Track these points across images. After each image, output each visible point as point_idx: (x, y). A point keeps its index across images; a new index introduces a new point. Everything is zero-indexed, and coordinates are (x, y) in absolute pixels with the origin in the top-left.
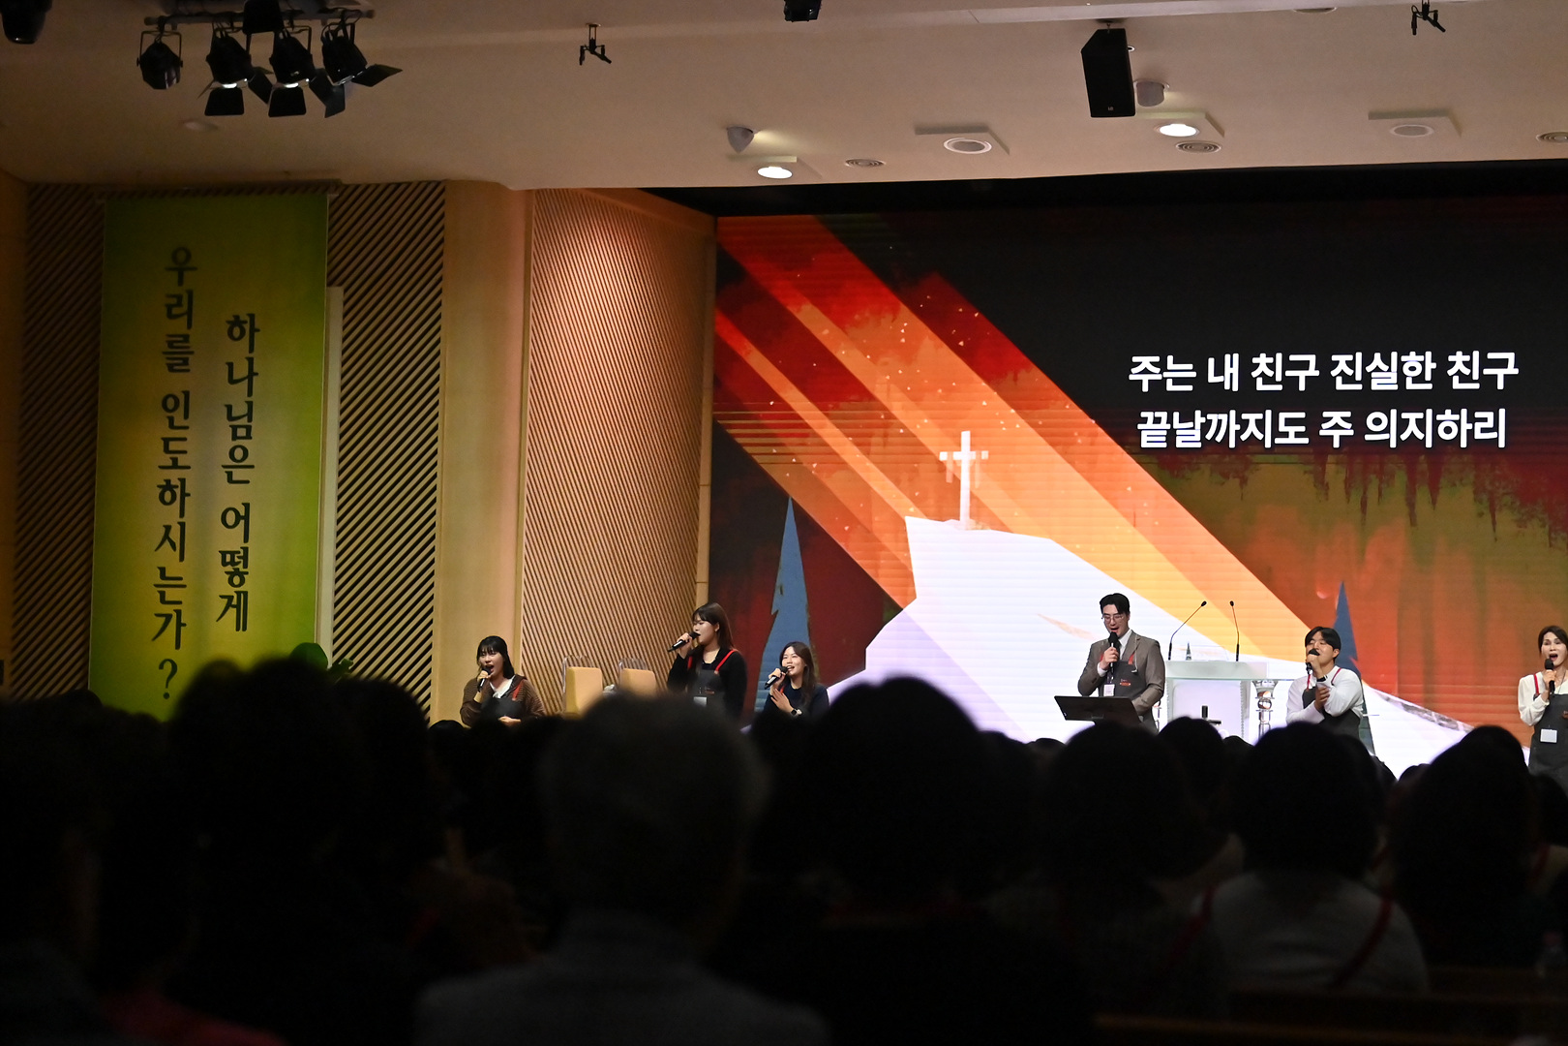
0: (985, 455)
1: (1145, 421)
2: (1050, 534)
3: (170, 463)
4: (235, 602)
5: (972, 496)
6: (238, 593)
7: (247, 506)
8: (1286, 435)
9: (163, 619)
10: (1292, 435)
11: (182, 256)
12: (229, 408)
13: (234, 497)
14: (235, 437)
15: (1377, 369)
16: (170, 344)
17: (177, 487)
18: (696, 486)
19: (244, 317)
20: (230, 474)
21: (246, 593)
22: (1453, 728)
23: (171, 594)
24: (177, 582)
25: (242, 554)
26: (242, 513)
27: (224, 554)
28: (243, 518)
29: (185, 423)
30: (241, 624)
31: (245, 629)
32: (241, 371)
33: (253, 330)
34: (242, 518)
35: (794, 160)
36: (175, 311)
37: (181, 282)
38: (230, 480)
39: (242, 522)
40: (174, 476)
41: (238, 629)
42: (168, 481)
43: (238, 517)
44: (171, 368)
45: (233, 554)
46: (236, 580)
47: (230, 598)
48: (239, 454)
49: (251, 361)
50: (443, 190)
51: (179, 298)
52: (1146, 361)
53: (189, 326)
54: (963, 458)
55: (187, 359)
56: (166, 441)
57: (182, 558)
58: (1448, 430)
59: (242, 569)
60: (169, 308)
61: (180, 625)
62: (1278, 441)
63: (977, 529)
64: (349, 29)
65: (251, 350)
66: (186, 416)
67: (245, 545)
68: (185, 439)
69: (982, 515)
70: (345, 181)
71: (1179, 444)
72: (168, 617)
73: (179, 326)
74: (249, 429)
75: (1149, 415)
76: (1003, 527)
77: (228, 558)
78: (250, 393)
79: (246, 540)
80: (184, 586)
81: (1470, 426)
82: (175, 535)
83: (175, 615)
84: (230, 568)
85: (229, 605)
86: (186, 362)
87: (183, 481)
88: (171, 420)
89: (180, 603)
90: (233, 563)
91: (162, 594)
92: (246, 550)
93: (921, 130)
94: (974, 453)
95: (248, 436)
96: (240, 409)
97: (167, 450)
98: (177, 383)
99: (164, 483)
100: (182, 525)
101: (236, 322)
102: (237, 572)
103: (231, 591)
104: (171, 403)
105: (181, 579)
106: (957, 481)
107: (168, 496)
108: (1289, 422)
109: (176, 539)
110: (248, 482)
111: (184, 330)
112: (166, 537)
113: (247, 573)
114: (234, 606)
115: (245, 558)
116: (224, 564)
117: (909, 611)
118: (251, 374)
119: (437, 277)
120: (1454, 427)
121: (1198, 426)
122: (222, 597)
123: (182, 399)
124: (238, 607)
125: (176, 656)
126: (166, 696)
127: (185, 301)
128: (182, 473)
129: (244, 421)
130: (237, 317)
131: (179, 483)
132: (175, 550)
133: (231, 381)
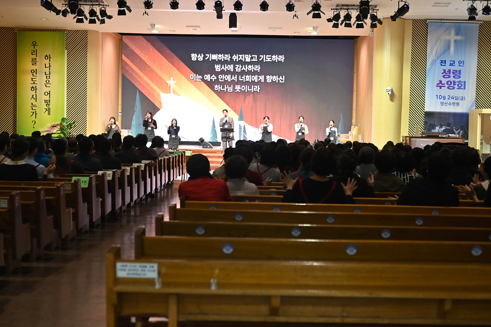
2: (187, 96)
3: (33, 83)
4: (48, 110)
5: (173, 89)
6: (48, 108)
7: (50, 91)
9: (32, 113)
11: (34, 43)
12: (45, 72)
13: (47, 90)
14: (47, 78)
16: (32, 60)
18: (119, 86)
20: (46, 85)
21: (50, 108)
23: (34, 108)
24: (35, 106)
26: (49, 93)
27: (45, 100)
28: (49, 94)
29: (36, 75)
30: (49, 114)
32: (48, 65)
33: (50, 58)
35: (160, 30)
36: (33, 53)
37: (34, 48)
38: (46, 86)
40: (34, 85)
41: (48, 115)
42: (33, 86)
43: (48, 94)
44: (33, 64)
45: (47, 100)
46: (48, 105)
47: (47, 109)
48: (48, 81)
49: (50, 64)
50: (87, 32)
51: (34, 51)
53: (36, 57)
54: (171, 82)
56: (32, 79)
57: (36, 101)
60: (32, 53)
61: (36, 114)
63: (174, 95)
64: (105, 8)
65: (50, 62)
66: (36, 74)
68: (36, 78)
69: (175, 93)
70: (69, 29)
72: (34, 112)
73: (34, 56)
74: (50, 77)
76: (179, 95)
77: (46, 101)
78: (50, 70)
79: (50, 98)
80: (37, 107)
82: (34, 97)
84: (46, 103)
86: (36, 63)
87: (36, 86)
88: (33, 74)
89: (36, 110)
90: (47, 102)
91: (32, 108)
92: (50, 100)
93: (187, 26)
94: (174, 81)
95: (50, 78)
96: (48, 73)
97: (32, 80)
98: (34, 67)
100: (36, 95)
101: (46, 56)
103: (47, 108)
104: (33, 71)
106: (170, 86)
107: (33, 89)
109: (35, 98)
110: (50, 87)
111: (36, 58)
112: (33, 97)
113: (50, 104)
115: (50, 101)
116: (45, 102)
117: (161, 110)
118: (50, 66)
119: (86, 48)
122: (45, 109)
123: (35, 70)
124: (48, 111)
125: (35, 120)
126: (34, 127)
127: (35, 52)
128: (36, 85)
129: (49, 75)
130: (47, 55)
131: (35, 87)
132: (34, 99)
133: (46, 67)
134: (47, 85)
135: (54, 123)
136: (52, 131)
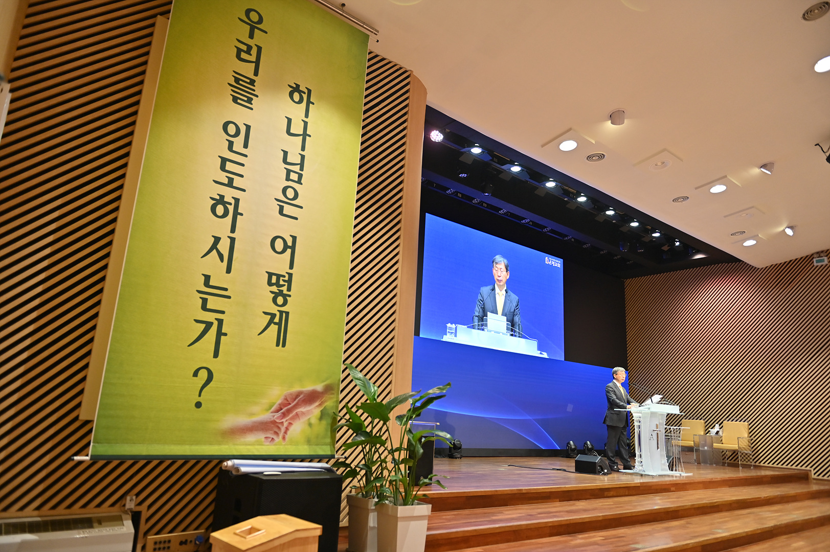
3: (226, 182)
4: (277, 320)
6: (281, 312)
9: (203, 326)
12: (285, 153)
13: (286, 228)
14: (288, 179)
16: (237, 80)
17: (230, 204)
19: (303, 88)
20: (281, 208)
21: (287, 313)
23: (212, 303)
24: (222, 292)
25: (286, 278)
26: (290, 244)
27: (270, 275)
28: (291, 247)
29: (244, 151)
30: (281, 341)
31: (284, 346)
32: (297, 128)
33: (309, 102)
34: (289, 247)
36: (244, 56)
37: (251, 36)
38: (281, 212)
39: (289, 251)
40: (228, 194)
41: (278, 345)
42: (222, 197)
43: (286, 247)
44: (235, 100)
45: (279, 276)
46: (280, 300)
47: (273, 316)
48: (290, 193)
49: (306, 123)
51: (250, 48)
53: (256, 74)
55: (252, 99)
56: (224, 161)
57: (229, 270)
59: (285, 292)
60: (239, 51)
61: (220, 334)
65: (307, 116)
66: (246, 146)
67: (290, 271)
68: (243, 165)
72: (209, 325)
73: (247, 70)
74: (300, 176)
77: (274, 280)
78: (303, 149)
79: (291, 267)
80: (229, 297)
82: (224, 247)
83: (216, 323)
84: (275, 289)
85: (271, 321)
86: (250, 101)
87: (237, 201)
88: (231, 144)
89: (223, 312)
91: (205, 301)
92: (290, 275)
96: (294, 158)
97: (223, 168)
98: (240, 115)
99: (218, 197)
100: (233, 240)
101: (297, 89)
102: (281, 293)
103: (274, 309)
104: (232, 129)
105: (226, 290)
107: (220, 210)
109: (225, 252)
110: (296, 219)
111: (252, 77)
112: (214, 246)
113: (290, 296)
114: (275, 324)
115: (289, 282)
116: (270, 283)
118: (305, 134)
122: (265, 313)
123: (243, 130)
124: (279, 324)
125: (213, 365)
126: (198, 405)
127: (254, 51)
128: (237, 194)
129: (297, 169)
130: (298, 86)
131: (233, 201)
132: (222, 260)
133: (289, 133)
134: (288, 209)
135: (296, 389)
136: (286, 424)
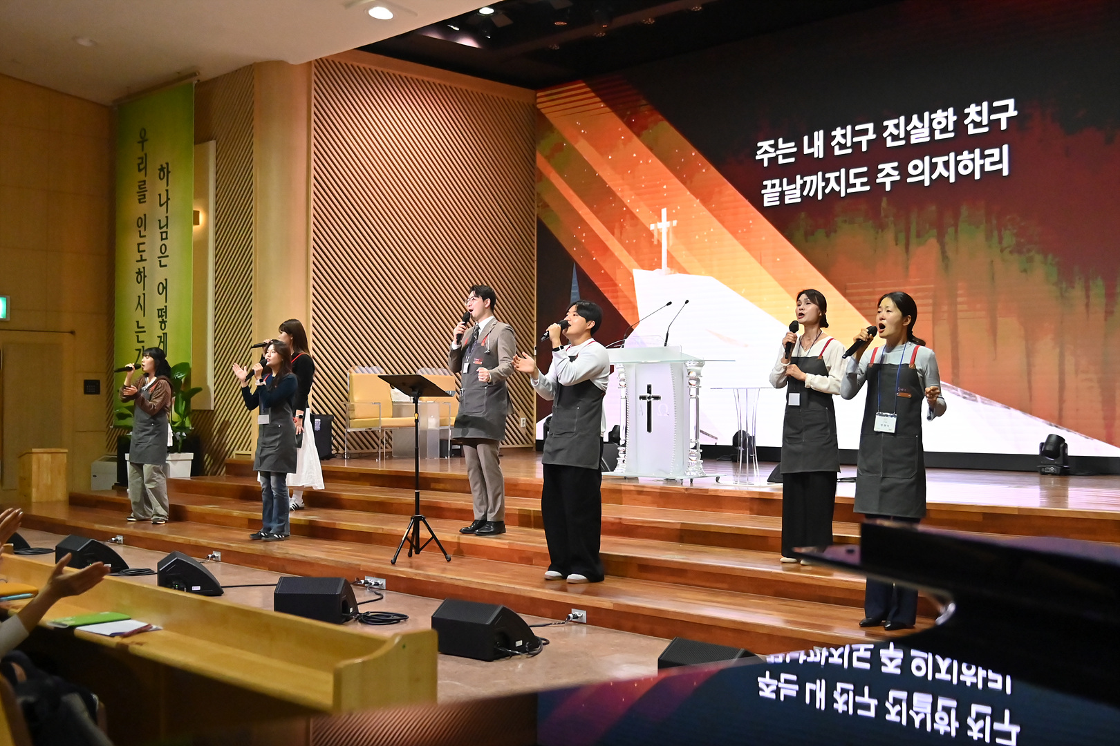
0: (675, 223)
1: (765, 187)
2: (710, 273)
3: (140, 258)
4: (162, 340)
5: (668, 252)
6: (164, 334)
7: (167, 280)
8: (854, 185)
10: (858, 185)
11: (143, 134)
12: (160, 221)
13: (163, 275)
14: (162, 239)
15: (915, 128)
16: (140, 188)
17: (142, 272)
19: (165, 166)
20: (160, 262)
21: (166, 334)
22: (973, 400)
23: (140, 337)
24: (143, 330)
25: (165, 310)
26: (165, 285)
27: (158, 310)
28: (165, 287)
29: (145, 234)
32: (164, 200)
33: (168, 172)
36: (141, 166)
37: (143, 150)
38: (160, 265)
39: (165, 290)
40: (141, 265)
43: (163, 288)
44: (140, 201)
45: (162, 310)
46: (162, 326)
47: (161, 337)
48: (163, 249)
49: (167, 191)
51: (142, 159)
52: (765, 145)
53: (146, 175)
54: (663, 227)
56: (139, 245)
57: (144, 315)
58: (966, 167)
59: (165, 320)
60: (139, 165)
62: (850, 190)
63: (671, 274)
65: (167, 185)
66: (145, 229)
67: (166, 304)
68: (144, 243)
69: (675, 265)
71: (787, 201)
73: (142, 176)
74: (167, 233)
75: (768, 183)
76: (683, 271)
77: (160, 313)
78: (167, 212)
79: (166, 301)
80: (145, 332)
81: (982, 162)
82: (142, 301)
84: (161, 319)
85: (161, 342)
86: (144, 196)
87: (144, 268)
88: (140, 232)
89: (143, 342)
90: (161, 316)
91: (138, 337)
92: (166, 307)
94: (669, 222)
95: (167, 238)
96: (164, 222)
97: (139, 251)
98: (142, 210)
99: (138, 271)
100: (144, 294)
101: (162, 169)
102: (163, 321)
103: (161, 333)
104: (140, 223)
105: (144, 327)
106: (659, 242)
107: (139, 278)
108: (857, 176)
109: (142, 304)
110: (166, 266)
111: (144, 178)
112: (139, 303)
113: (166, 322)
115: (166, 312)
116: (159, 317)
117: (637, 331)
118: (168, 199)
120: (970, 164)
121: (798, 187)
122: (158, 337)
123: (143, 217)
124: (164, 342)
128: (144, 264)
129: (164, 229)
130: (162, 166)
132: (142, 310)
133: (161, 205)
134: (164, 261)
